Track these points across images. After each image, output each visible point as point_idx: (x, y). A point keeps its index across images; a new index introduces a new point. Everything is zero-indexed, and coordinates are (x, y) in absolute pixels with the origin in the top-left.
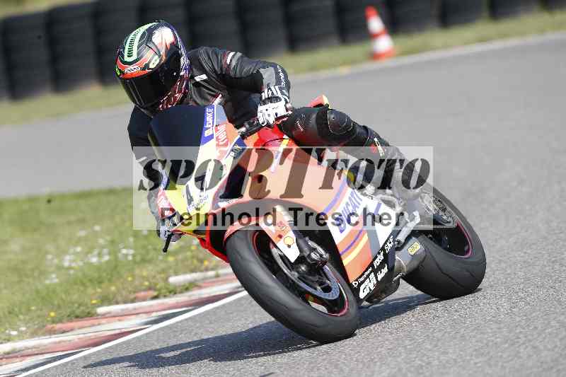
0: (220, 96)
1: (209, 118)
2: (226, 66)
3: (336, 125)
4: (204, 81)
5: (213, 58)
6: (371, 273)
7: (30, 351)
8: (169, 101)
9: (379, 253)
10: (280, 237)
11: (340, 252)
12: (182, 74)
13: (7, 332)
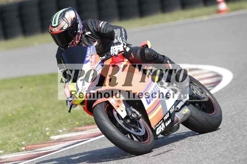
0: (97, 41)
1: (88, 52)
2: (99, 28)
3: (149, 55)
4: (90, 35)
5: (94, 24)
6: (162, 123)
7: (67, 139)
8: (72, 44)
9: (167, 114)
10: (118, 106)
11: (148, 113)
12: (79, 31)
13: (58, 130)
